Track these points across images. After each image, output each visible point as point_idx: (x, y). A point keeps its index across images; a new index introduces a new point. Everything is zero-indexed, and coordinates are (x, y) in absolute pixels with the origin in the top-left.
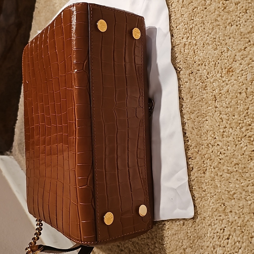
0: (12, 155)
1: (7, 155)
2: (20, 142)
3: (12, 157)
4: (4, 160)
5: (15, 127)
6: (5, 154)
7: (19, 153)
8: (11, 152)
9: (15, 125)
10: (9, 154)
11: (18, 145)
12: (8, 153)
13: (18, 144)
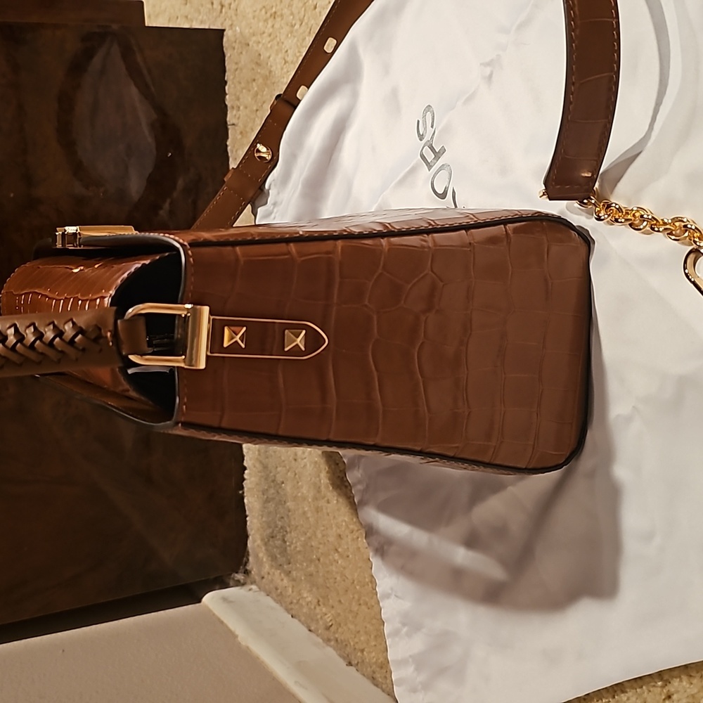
0: (253, 582)
1: (238, 584)
2: (269, 531)
3: (254, 587)
4: (231, 602)
5: (243, 493)
6: (231, 583)
7: (272, 566)
8: (247, 572)
9: (242, 488)
10: (242, 581)
11: (266, 544)
12: (240, 577)
13: (262, 540)
